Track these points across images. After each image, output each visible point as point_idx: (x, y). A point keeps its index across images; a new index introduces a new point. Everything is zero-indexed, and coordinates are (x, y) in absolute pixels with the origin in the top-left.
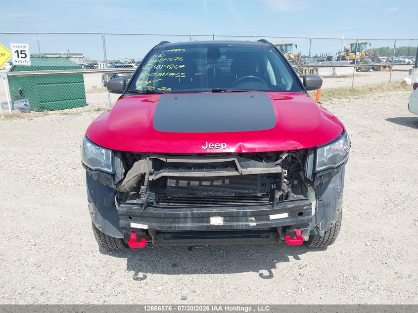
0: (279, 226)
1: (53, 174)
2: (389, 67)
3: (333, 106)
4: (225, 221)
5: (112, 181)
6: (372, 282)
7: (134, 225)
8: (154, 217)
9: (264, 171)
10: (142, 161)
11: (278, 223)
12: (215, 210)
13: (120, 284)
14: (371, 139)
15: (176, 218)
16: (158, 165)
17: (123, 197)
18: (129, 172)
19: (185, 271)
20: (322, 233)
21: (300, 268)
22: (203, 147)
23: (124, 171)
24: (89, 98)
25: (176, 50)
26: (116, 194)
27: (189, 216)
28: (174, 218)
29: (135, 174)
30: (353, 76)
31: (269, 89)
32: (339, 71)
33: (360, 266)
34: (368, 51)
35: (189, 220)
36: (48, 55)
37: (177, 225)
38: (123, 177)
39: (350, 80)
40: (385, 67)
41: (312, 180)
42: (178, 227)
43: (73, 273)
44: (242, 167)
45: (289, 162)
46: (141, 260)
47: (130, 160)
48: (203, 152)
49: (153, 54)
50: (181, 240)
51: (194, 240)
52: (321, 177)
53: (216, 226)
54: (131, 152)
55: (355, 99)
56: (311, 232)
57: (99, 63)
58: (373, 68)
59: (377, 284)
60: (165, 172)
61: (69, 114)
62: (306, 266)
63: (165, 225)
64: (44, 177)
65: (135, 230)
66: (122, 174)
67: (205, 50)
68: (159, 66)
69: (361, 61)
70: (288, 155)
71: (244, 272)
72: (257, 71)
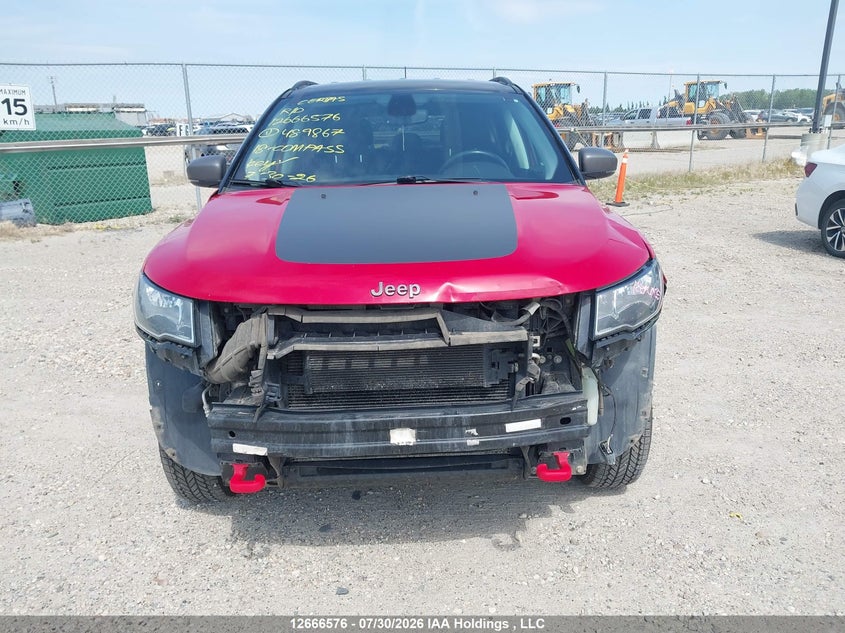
0: (523, 444)
1: (82, 351)
2: (764, 130)
3: (650, 209)
4: (418, 436)
5: (196, 361)
6: (709, 552)
7: (239, 448)
8: (278, 432)
9: (494, 337)
10: (254, 320)
11: (522, 440)
12: (399, 416)
13: (216, 567)
14: (721, 274)
15: (321, 433)
16: (286, 329)
17: (218, 393)
18: (229, 343)
19: (345, 539)
20: (612, 459)
21: (573, 529)
22: (373, 292)
23: (219, 341)
24: (157, 195)
25: (327, 100)
26: (204, 388)
27: (349, 427)
28: (318, 433)
29: (241, 348)
30: (689, 149)
31: (512, 177)
32: (665, 139)
33: (689, 523)
34: (721, 98)
35: (348, 436)
36: (71, 107)
37: (324, 446)
38: (216, 353)
39: (685, 156)
40: (755, 130)
41: (587, 355)
42: (328, 451)
43: (123, 548)
44: (451, 330)
45: (543, 321)
46: (258, 519)
47: (232, 320)
48: (374, 302)
49: (281, 107)
50: (336, 477)
51: (361, 477)
52: (604, 348)
53: (402, 448)
54: (232, 303)
55: (694, 196)
56: (591, 457)
57: (178, 125)
58: (732, 133)
59: (718, 555)
60: (299, 342)
61: (115, 230)
62: (583, 525)
63: (302, 447)
64: (64, 357)
65: (242, 458)
66: (215, 348)
67: (385, 100)
68: (292, 131)
69: (707, 119)
70: (542, 307)
71: (462, 538)
72: (493, 140)
